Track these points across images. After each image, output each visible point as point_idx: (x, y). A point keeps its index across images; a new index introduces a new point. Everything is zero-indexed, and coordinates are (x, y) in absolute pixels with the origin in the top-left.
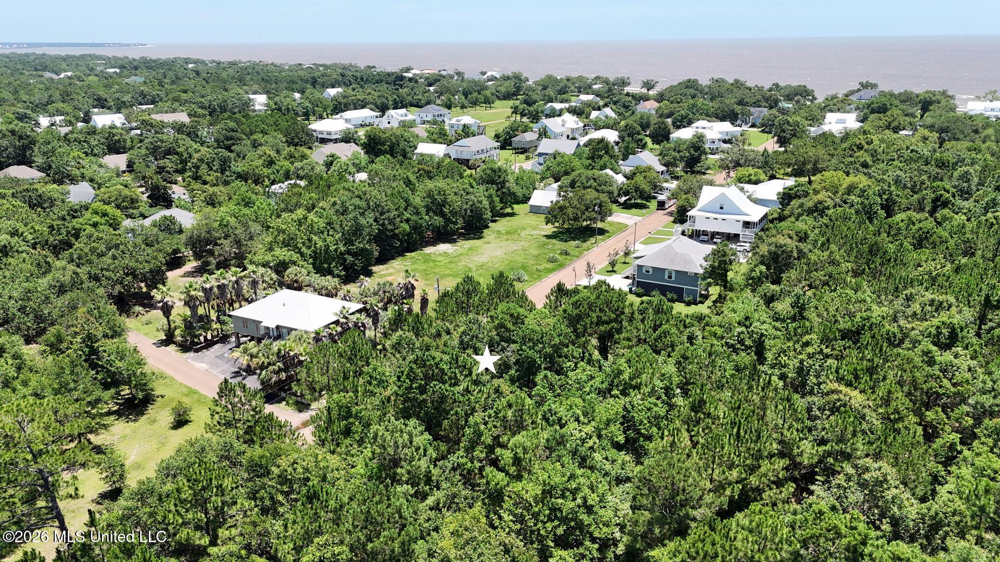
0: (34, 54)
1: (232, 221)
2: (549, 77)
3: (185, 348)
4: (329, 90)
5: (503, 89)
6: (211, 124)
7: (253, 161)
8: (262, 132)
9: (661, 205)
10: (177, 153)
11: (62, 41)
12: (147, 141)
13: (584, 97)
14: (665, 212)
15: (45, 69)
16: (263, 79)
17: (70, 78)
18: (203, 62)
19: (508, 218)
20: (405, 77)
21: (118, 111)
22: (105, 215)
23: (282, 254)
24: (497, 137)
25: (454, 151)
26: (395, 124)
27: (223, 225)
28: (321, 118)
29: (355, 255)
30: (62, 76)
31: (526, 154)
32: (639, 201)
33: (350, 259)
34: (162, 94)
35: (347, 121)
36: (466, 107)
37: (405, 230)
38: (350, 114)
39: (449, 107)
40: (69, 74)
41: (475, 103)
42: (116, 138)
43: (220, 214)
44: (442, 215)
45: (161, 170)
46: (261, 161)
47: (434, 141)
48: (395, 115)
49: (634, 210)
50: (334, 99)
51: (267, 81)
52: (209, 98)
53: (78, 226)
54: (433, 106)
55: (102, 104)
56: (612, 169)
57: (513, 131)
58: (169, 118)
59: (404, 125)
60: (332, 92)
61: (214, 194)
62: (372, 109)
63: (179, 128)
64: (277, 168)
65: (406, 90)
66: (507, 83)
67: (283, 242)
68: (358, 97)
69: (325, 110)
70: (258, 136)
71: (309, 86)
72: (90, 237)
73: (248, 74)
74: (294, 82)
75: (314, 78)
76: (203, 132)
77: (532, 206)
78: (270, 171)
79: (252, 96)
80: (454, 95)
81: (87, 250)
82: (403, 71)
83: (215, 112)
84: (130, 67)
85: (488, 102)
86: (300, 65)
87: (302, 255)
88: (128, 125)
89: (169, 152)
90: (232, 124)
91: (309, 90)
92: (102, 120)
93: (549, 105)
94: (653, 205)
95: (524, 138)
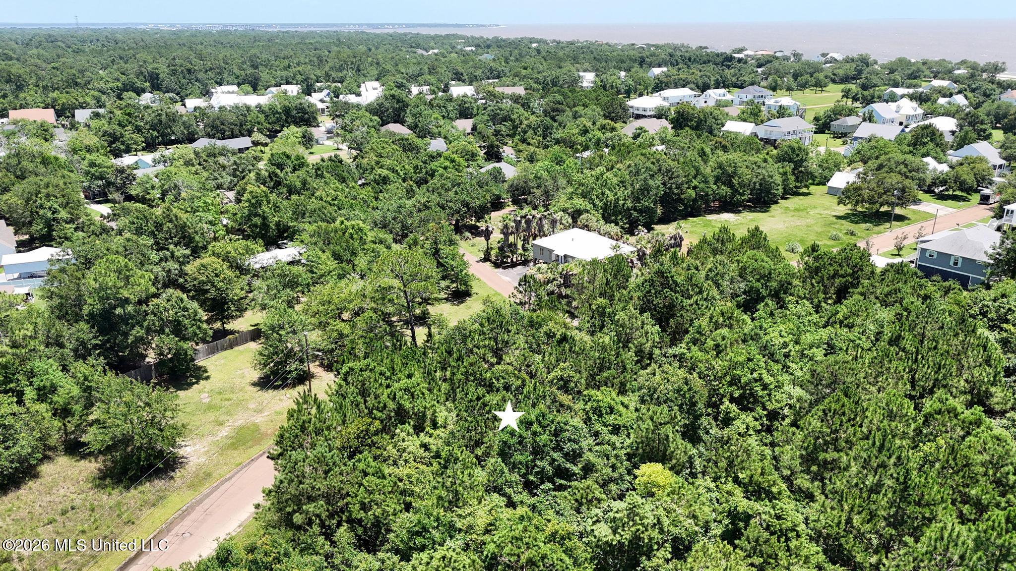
0: (410, 33)
1: (545, 175)
2: (901, 60)
3: (497, 265)
4: (654, 69)
5: (841, 72)
6: (542, 97)
7: (572, 130)
8: (584, 105)
9: (985, 199)
10: (511, 120)
11: (433, 22)
12: (489, 108)
13: (936, 83)
14: (987, 207)
15: (418, 46)
16: (595, 58)
17: (436, 54)
18: (545, 42)
19: (801, 197)
20: (734, 58)
21: (470, 84)
22: (453, 161)
23: (580, 203)
24: (816, 119)
25: (762, 131)
26: (711, 103)
27: (537, 178)
28: (641, 95)
29: (640, 212)
30: (430, 53)
31: (843, 139)
32: (958, 193)
33: (635, 214)
34: (507, 70)
35: (664, 99)
36: (792, 90)
37: (691, 196)
38: (667, 93)
39: (774, 89)
40: (436, 51)
41: (803, 86)
42: (467, 105)
43: (537, 168)
44: (730, 185)
45: (497, 133)
46: (577, 131)
47: (745, 120)
48: (713, 95)
49: (950, 202)
50: (657, 78)
51: (598, 60)
52: (544, 74)
53: (434, 168)
54: (755, 87)
55: (458, 77)
56: (935, 158)
57: (835, 115)
58: (509, 91)
59: (719, 104)
60: (657, 71)
61: (535, 153)
62: (692, 89)
63: (516, 99)
64: (590, 136)
65: (732, 71)
66: (848, 66)
67: (582, 194)
68: (681, 76)
69: (646, 88)
70: (579, 109)
71: (636, 65)
72: (441, 175)
73: (583, 53)
74: (623, 62)
75: (642, 57)
76: (535, 104)
77: (829, 187)
78: (584, 139)
79: (581, 74)
80: (781, 78)
81: (438, 185)
82: (735, 51)
83: (547, 87)
84: (484, 45)
85: (819, 85)
86: (633, 45)
87: (595, 205)
88: (476, 97)
89: (505, 119)
90: (559, 97)
91: (636, 67)
92: (458, 90)
93: (889, 90)
94: (975, 199)
95: (846, 122)
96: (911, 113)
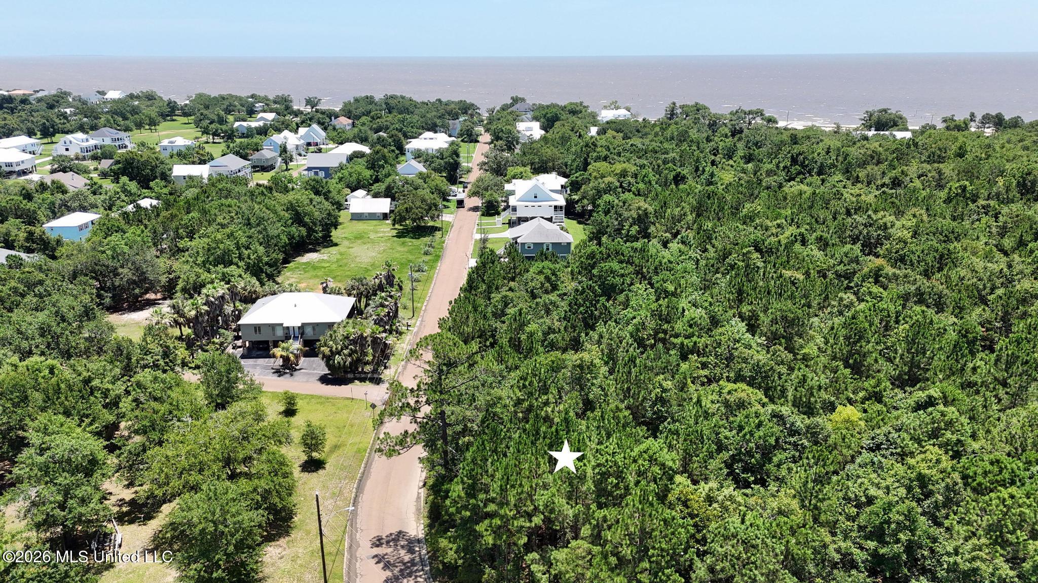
9: (460, 204)
13: (266, 116)
26: (75, 150)
37: (285, 242)
41: (140, 125)
48: (74, 141)
54: (107, 129)
57: (243, 150)
85: (154, 123)
93: (237, 124)
94: (453, 205)
95: (264, 156)
96: (298, 143)
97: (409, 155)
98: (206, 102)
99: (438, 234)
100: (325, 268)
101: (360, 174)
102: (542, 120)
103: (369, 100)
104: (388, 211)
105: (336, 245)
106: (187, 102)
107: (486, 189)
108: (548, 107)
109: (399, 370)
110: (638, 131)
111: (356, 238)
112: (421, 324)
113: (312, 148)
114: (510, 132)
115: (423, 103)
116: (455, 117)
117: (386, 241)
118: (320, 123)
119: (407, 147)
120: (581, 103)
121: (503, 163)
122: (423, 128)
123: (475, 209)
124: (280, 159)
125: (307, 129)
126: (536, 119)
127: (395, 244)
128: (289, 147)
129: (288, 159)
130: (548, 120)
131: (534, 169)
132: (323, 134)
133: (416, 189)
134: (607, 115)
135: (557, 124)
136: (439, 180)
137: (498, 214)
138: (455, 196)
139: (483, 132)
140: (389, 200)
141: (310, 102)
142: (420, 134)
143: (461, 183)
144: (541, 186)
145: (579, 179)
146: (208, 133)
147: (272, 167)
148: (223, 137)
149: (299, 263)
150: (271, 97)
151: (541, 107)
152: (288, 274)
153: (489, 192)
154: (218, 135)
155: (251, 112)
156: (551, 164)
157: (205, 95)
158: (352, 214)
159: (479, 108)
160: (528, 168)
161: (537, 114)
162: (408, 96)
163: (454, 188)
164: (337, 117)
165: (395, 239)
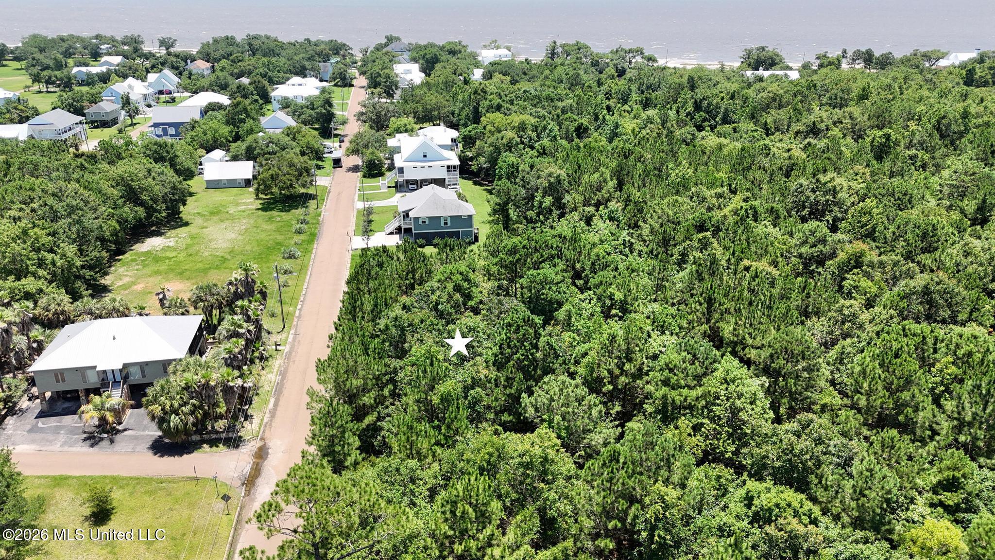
9: (337, 163)
93: (75, 70)
94: (328, 165)
95: (102, 109)
96: (146, 92)
97: (275, 105)
98: (42, 45)
99: (312, 204)
100: (170, 259)
101: (216, 131)
102: (421, 61)
103: (230, 41)
104: (251, 177)
105: (187, 224)
106: (20, 44)
107: (366, 146)
108: (425, 47)
109: (266, 420)
110: (525, 74)
111: (212, 213)
112: (294, 339)
113: (163, 98)
114: (388, 77)
115: (290, 43)
116: (326, 59)
117: (248, 216)
118: (174, 67)
119: (273, 94)
120: (460, 43)
121: (383, 113)
122: (291, 72)
123: (355, 169)
124: (123, 112)
125: (158, 75)
126: (414, 60)
127: (260, 221)
128: (133, 97)
129: (133, 112)
130: (427, 61)
131: (418, 118)
132: (176, 79)
133: (283, 149)
134: (488, 56)
135: (438, 66)
136: (311, 135)
137: (381, 174)
138: (331, 152)
139: (357, 75)
140: (251, 163)
141: (166, 43)
142: (288, 79)
143: (336, 136)
144: (429, 142)
145: (473, 133)
146: (39, 82)
147: (115, 122)
148: (59, 86)
149: (137, 254)
150: (119, 38)
151: (418, 47)
152: (121, 270)
153: (370, 150)
154: (53, 83)
155: (96, 55)
156: (436, 113)
157: (41, 36)
158: (208, 182)
159: (351, 49)
160: (411, 119)
161: (415, 54)
162: (273, 35)
163: (328, 143)
164: (193, 60)
165: (260, 212)
